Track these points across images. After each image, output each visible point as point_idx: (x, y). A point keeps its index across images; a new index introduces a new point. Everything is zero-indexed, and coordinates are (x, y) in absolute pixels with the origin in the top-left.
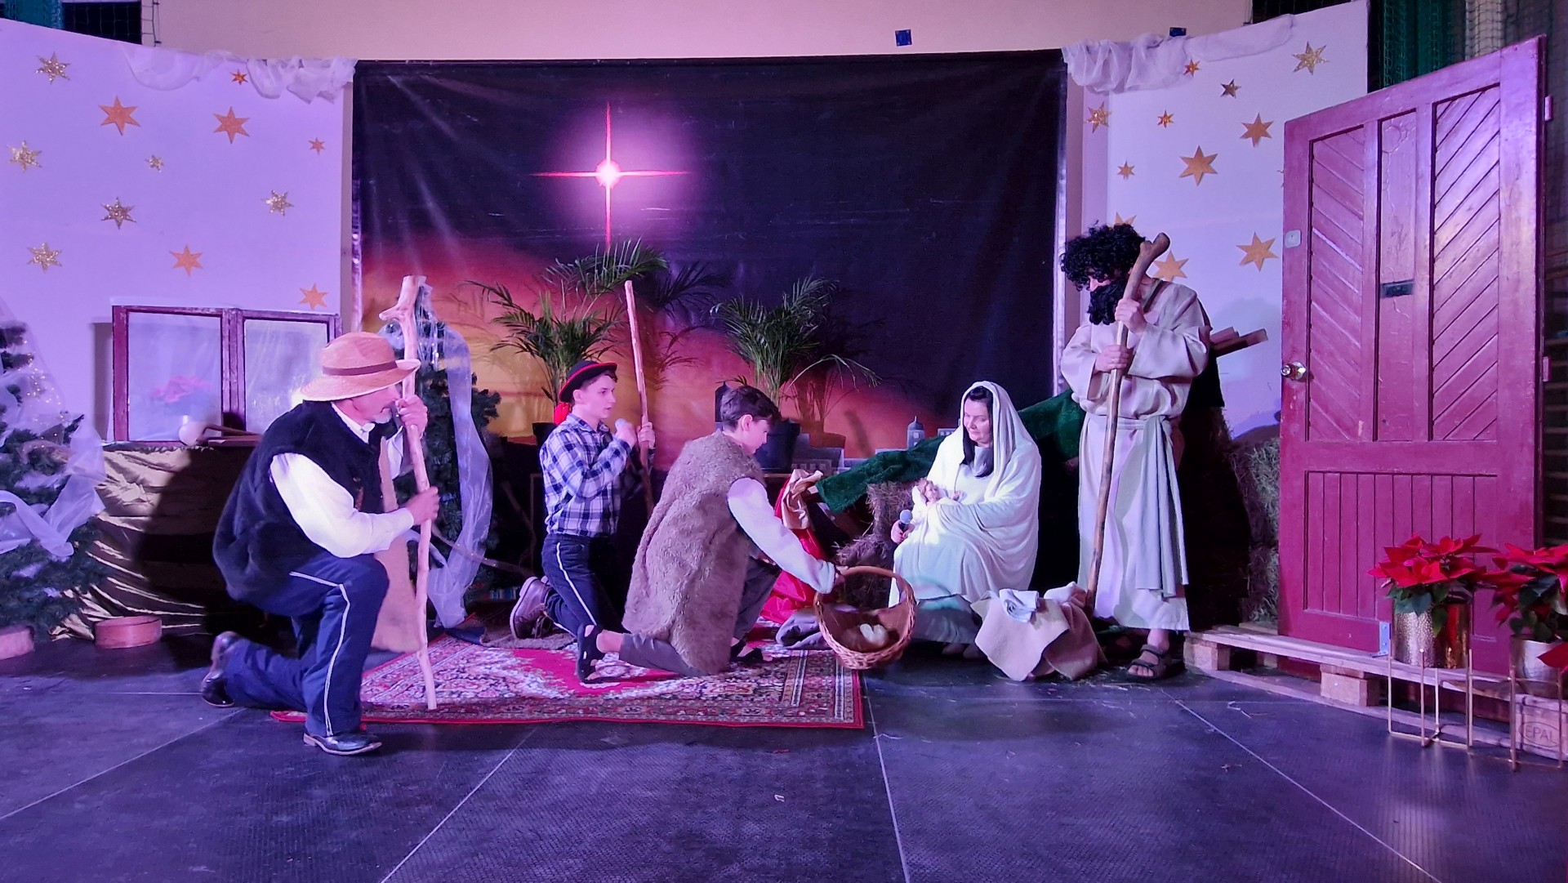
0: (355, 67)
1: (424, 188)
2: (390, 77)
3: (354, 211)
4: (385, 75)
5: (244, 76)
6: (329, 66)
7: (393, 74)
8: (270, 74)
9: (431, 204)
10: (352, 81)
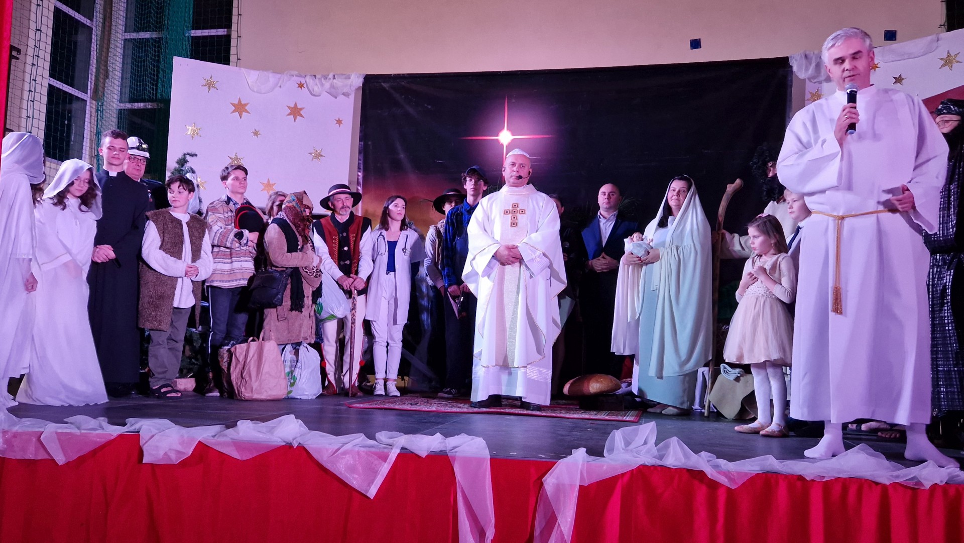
0: (364, 79)
1: (399, 147)
2: (383, 84)
3: (359, 160)
4: (380, 83)
5: (304, 84)
6: (350, 78)
7: (384, 82)
8: (318, 84)
9: (402, 156)
10: (362, 85)
